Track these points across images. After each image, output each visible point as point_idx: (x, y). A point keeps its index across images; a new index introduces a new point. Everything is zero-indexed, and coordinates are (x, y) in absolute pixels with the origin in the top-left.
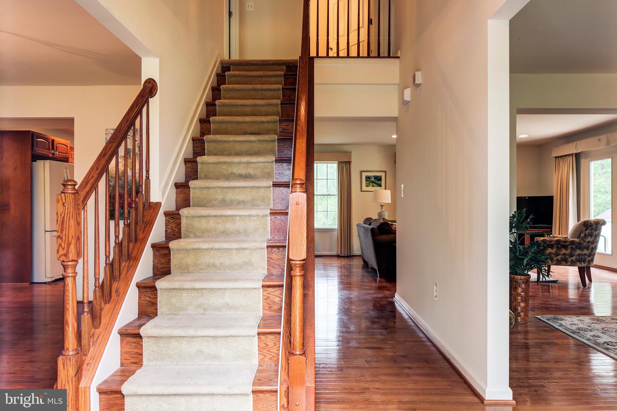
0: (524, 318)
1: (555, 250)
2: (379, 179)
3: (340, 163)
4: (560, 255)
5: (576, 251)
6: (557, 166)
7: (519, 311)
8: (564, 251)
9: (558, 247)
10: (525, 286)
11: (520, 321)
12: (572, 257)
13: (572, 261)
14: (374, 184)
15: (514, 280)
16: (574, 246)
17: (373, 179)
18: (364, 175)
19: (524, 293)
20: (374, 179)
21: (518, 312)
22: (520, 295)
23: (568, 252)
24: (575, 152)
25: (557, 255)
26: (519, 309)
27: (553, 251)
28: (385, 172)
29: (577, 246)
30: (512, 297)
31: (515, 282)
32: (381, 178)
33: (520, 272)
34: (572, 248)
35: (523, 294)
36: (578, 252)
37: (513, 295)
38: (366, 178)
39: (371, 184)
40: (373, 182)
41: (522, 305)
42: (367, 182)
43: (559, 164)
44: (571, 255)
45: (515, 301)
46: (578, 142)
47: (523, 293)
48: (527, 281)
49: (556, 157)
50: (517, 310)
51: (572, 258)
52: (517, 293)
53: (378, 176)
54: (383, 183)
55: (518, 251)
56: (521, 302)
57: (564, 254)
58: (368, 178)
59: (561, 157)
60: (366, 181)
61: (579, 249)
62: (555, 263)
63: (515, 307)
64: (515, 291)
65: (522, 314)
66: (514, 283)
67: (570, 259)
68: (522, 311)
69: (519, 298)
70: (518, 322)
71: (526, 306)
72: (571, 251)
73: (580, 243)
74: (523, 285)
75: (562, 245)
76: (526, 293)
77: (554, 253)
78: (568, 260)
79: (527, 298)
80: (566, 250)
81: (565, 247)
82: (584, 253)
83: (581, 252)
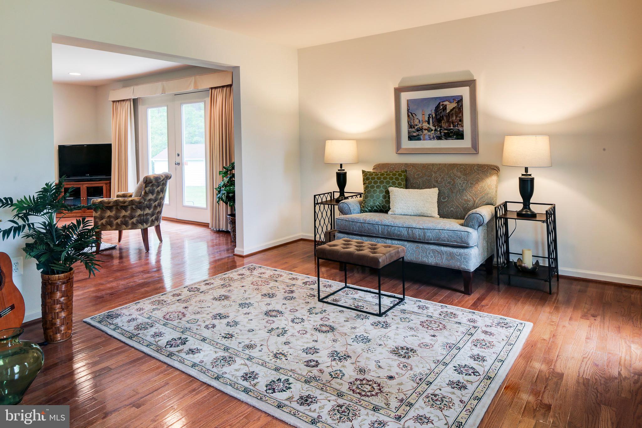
0: (66, 333)
1: (114, 212)
4: (120, 218)
5: (136, 211)
6: (115, 111)
7: (58, 325)
8: (123, 213)
9: (117, 209)
10: (66, 287)
11: (59, 339)
12: (133, 218)
13: (133, 223)
15: (49, 282)
16: (134, 206)
19: (65, 298)
21: (56, 328)
22: (58, 302)
23: (128, 213)
24: (133, 97)
25: (117, 218)
26: (58, 321)
27: (113, 214)
29: (137, 206)
30: (47, 307)
31: (51, 284)
33: (58, 269)
34: (132, 208)
35: (64, 300)
36: (139, 212)
37: (48, 304)
41: (63, 315)
43: (117, 109)
44: (132, 217)
45: (51, 313)
46: (136, 87)
47: (63, 298)
48: (69, 279)
49: (114, 102)
50: (55, 324)
51: (132, 220)
52: (54, 300)
55: (55, 237)
56: (61, 312)
57: (124, 216)
59: (119, 101)
61: (139, 209)
62: (114, 227)
63: (52, 321)
64: (51, 298)
65: (63, 328)
66: (50, 286)
67: (130, 222)
68: (62, 324)
69: (58, 306)
70: (57, 341)
71: (68, 315)
72: (131, 212)
73: (140, 203)
74: (64, 286)
75: (122, 206)
76: (67, 296)
77: (114, 216)
78: (128, 223)
79: (69, 303)
80: (126, 211)
81: (125, 208)
82: (145, 212)
83: (142, 213)
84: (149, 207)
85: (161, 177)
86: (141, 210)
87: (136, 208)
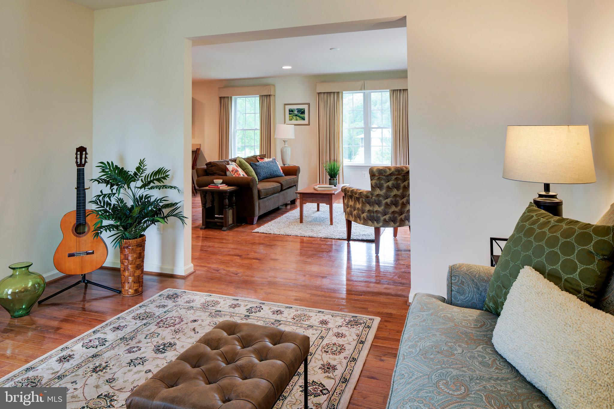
2: (302, 112)
3: (262, 97)
14: (298, 117)
17: (296, 112)
18: (288, 108)
20: (298, 112)
28: (309, 104)
32: (304, 111)
36: (368, 207)
38: (289, 111)
39: (294, 117)
40: (296, 115)
42: (291, 115)
53: (301, 109)
54: (306, 115)
58: (291, 111)
60: (289, 114)
82: (375, 209)
83: (371, 209)
84: (379, 204)
85: (388, 170)
86: (370, 206)
87: (365, 202)
